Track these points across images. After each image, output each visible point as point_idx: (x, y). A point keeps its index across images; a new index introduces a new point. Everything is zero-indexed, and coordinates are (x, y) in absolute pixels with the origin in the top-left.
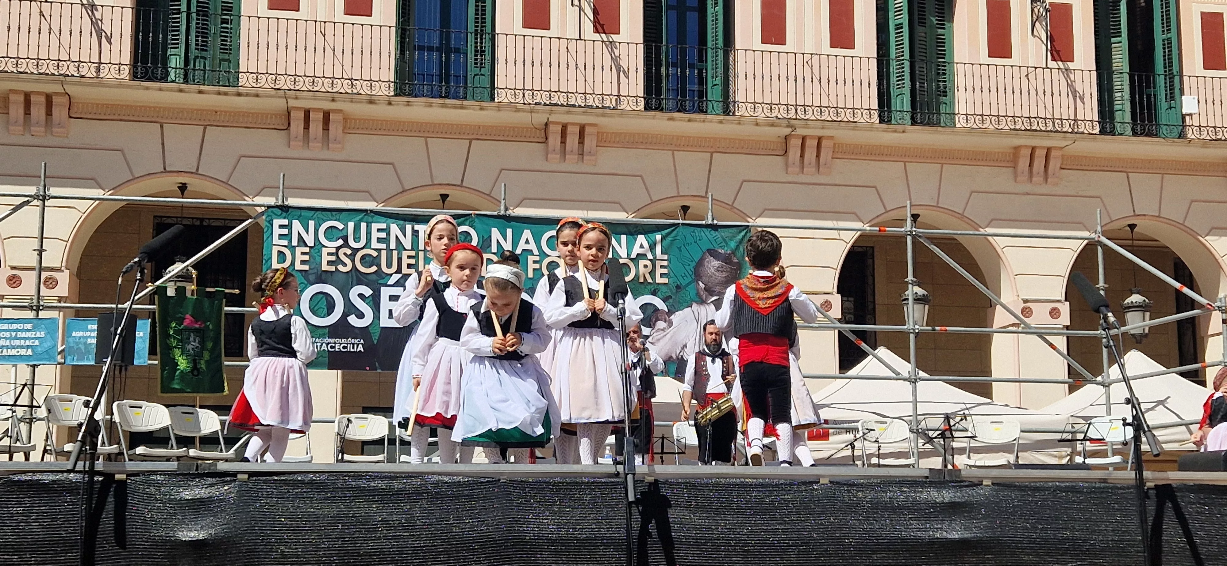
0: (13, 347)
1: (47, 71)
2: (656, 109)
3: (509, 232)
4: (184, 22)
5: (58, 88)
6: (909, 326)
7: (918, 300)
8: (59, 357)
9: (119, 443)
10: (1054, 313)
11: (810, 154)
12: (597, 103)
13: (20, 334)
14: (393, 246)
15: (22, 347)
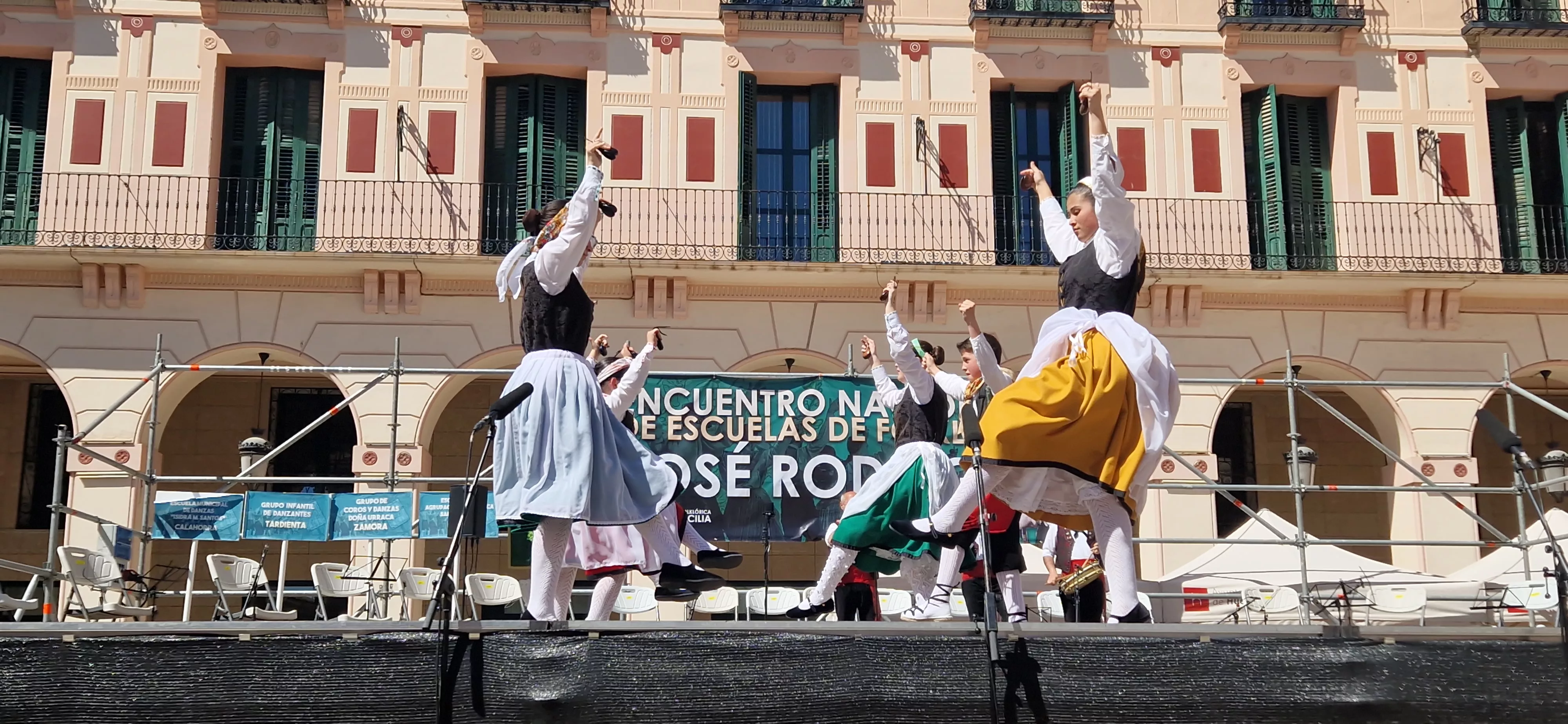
0: (370, 522)
1: (400, 250)
2: (1008, 263)
3: (857, 394)
4: (530, 195)
5: (410, 266)
6: (1294, 485)
7: (1303, 459)
8: (413, 531)
9: (471, 616)
10: (1460, 470)
11: (1177, 304)
12: (946, 259)
13: (375, 509)
14: (739, 412)
15: (377, 521)
